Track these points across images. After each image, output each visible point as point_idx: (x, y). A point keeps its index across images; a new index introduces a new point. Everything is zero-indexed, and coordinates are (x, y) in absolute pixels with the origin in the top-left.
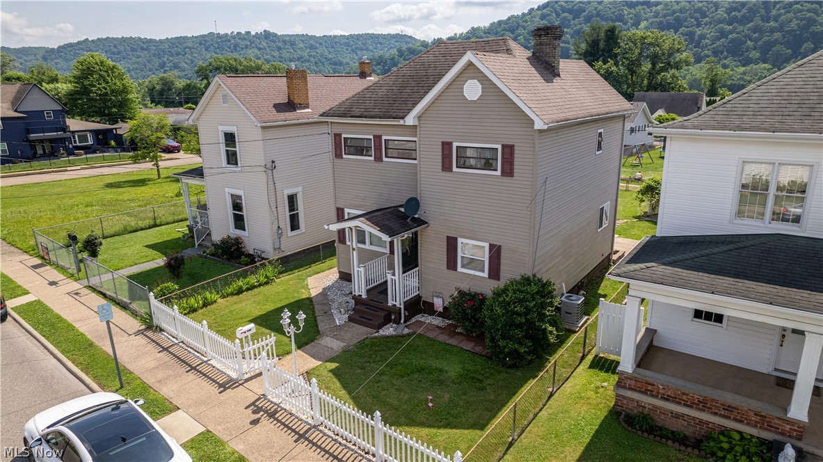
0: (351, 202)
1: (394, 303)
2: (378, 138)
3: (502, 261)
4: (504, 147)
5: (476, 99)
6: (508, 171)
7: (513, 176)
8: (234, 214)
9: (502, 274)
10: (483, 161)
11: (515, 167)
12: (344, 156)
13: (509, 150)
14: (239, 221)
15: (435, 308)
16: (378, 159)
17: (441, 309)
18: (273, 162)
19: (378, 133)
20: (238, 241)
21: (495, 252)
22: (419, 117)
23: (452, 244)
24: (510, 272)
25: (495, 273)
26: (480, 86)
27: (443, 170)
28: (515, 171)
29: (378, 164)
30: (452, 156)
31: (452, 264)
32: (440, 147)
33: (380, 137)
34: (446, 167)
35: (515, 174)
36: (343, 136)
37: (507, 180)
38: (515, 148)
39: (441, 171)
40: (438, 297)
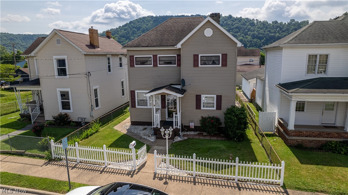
0: (140, 87)
1: (176, 127)
2: (155, 56)
3: (222, 101)
4: (222, 55)
5: (210, 36)
6: (225, 64)
7: (227, 66)
8: (62, 101)
9: (222, 107)
10: (212, 61)
11: (228, 62)
12: (135, 66)
13: (225, 56)
14: (66, 105)
15: (191, 127)
16: (155, 65)
17: (193, 127)
18: (89, 72)
19: (155, 54)
20: (66, 115)
21: (219, 98)
22: (182, 45)
23: (198, 98)
24: (225, 106)
25: (219, 107)
26: (212, 31)
27: (194, 67)
28: (228, 64)
29: (156, 68)
30: (198, 60)
31: (198, 106)
32: (193, 57)
33: (156, 56)
34: (196, 65)
35: (227, 65)
36: (135, 56)
37: (224, 68)
38: (228, 55)
39: (193, 67)
40: (192, 122)
